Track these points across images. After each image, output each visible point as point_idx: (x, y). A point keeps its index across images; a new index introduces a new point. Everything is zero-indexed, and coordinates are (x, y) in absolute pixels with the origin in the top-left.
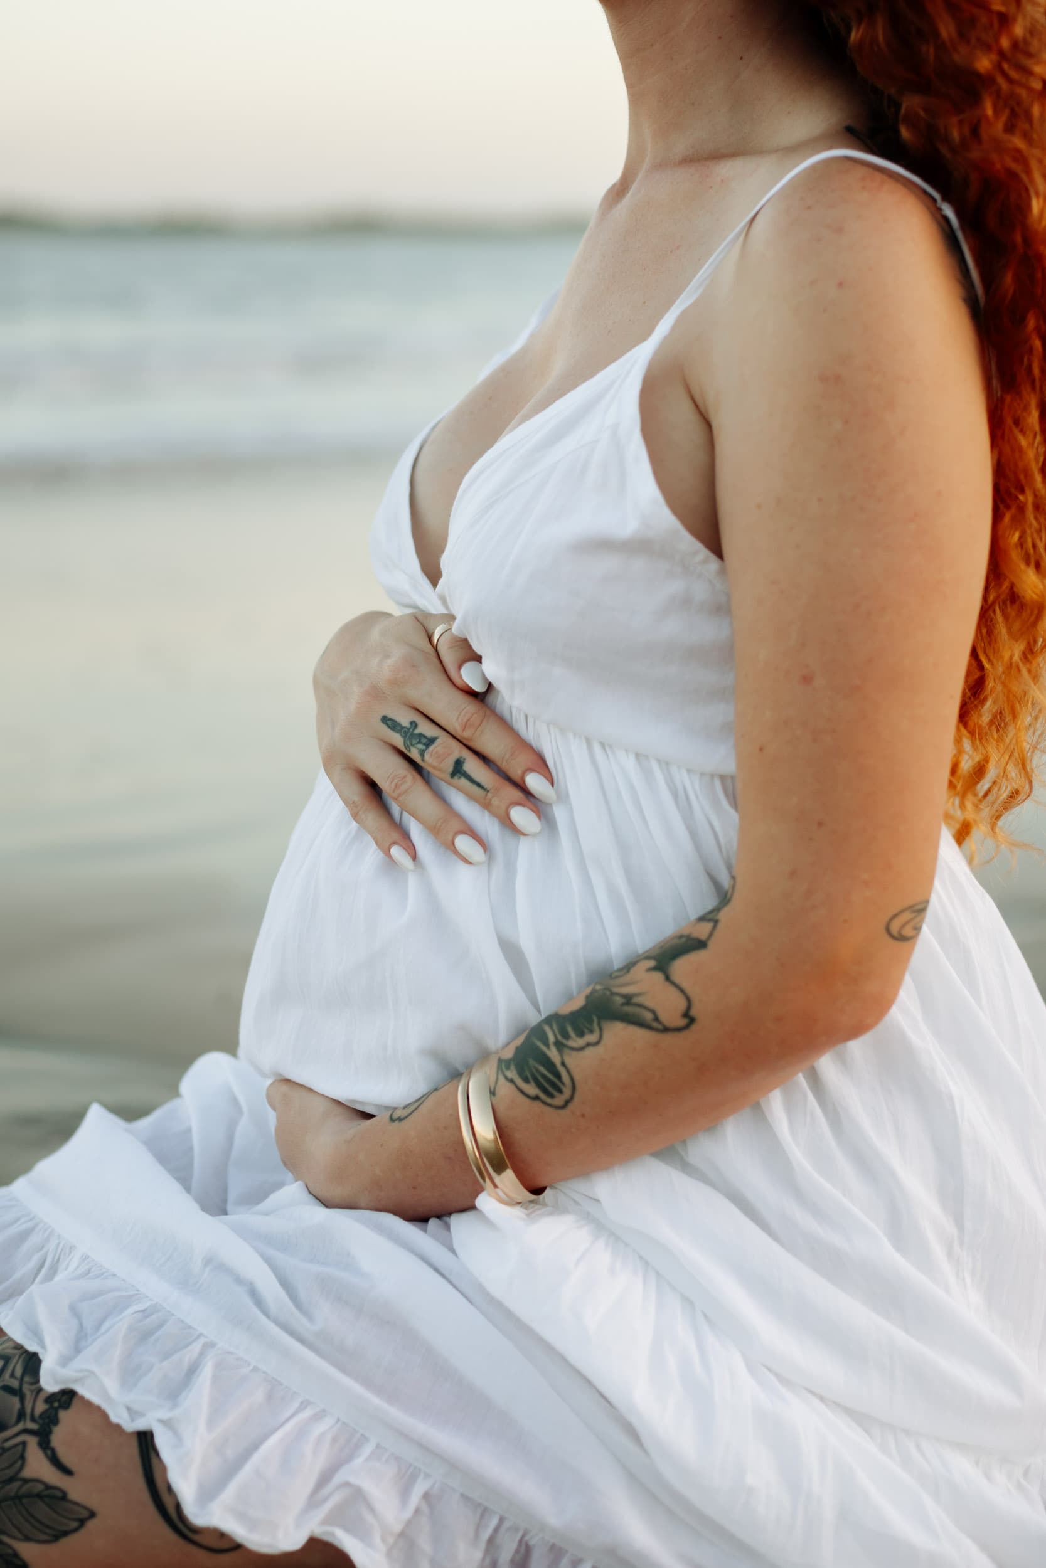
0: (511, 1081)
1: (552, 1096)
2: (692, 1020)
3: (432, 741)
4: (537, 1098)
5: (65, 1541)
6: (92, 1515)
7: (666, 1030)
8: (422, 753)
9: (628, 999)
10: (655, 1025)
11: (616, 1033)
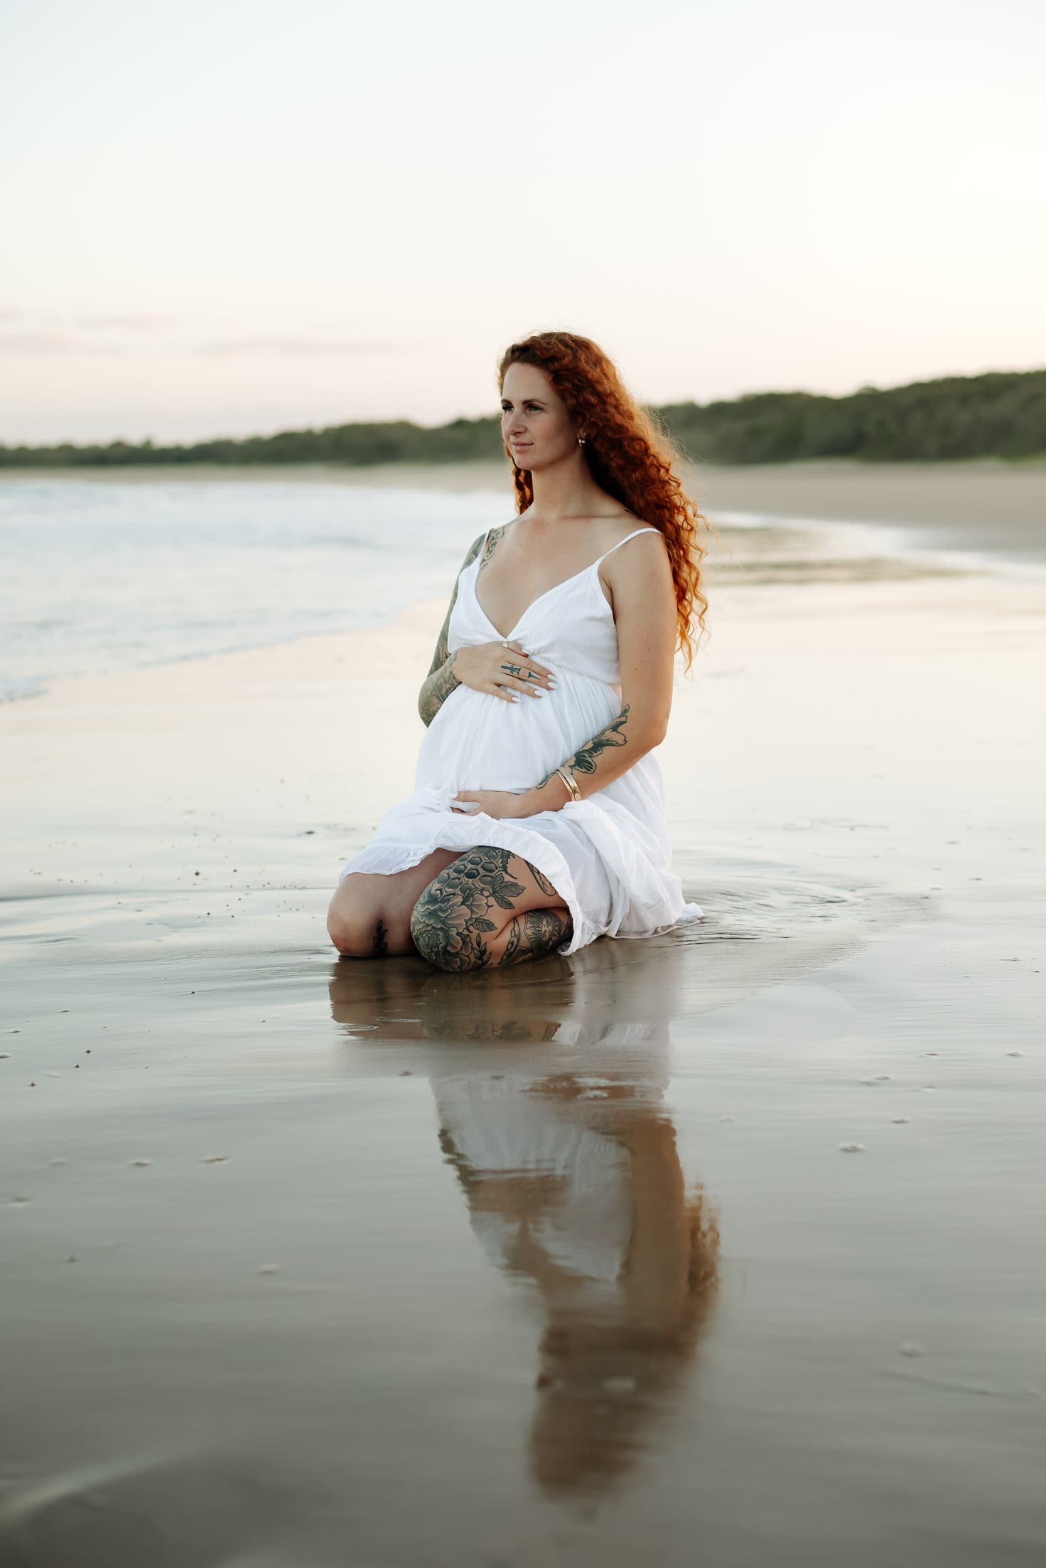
0: (577, 770)
1: (590, 771)
2: (626, 741)
3: (520, 669)
4: (586, 772)
5: (520, 895)
6: (525, 888)
7: (620, 745)
8: (518, 673)
9: (608, 740)
10: (617, 745)
11: (606, 749)
